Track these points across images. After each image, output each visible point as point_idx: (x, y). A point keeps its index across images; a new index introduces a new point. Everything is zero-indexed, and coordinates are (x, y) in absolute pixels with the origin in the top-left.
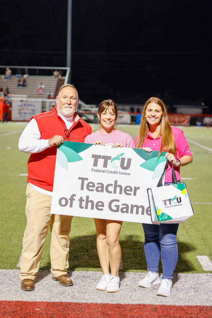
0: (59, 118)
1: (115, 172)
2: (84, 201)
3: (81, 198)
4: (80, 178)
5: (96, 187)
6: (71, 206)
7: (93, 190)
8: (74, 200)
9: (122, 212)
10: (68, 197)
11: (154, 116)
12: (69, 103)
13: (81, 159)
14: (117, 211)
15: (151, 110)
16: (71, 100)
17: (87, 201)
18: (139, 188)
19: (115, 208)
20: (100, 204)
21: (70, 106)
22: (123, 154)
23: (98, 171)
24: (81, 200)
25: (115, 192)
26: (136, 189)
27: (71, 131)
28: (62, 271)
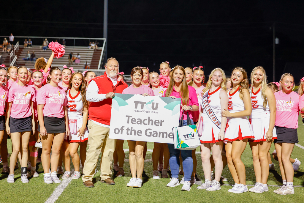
0: (109, 79)
1: (149, 112)
2: (129, 130)
3: (128, 128)
4: (126, 116)
5: (137, 121)
6: (122, 133)
7: (135, 123)
8: (123, 129)
9: (154, 136)
10: (120, 128)
11: (179, 77)
12: (114, 69)
13: (127, 104)
14: (150, 136)
15: (176, 74)
16: (115, 67)
17: (132, 131)
18: (163, 121)
19: (149, 134)
20: (140, 132)
21: (114, 71)
22: (153, 100)
23: (138, 111)
24: (128, 129)
25: (149, 124)
26: (162, 122)
27: (116, 87)
28: (108, 176)
